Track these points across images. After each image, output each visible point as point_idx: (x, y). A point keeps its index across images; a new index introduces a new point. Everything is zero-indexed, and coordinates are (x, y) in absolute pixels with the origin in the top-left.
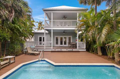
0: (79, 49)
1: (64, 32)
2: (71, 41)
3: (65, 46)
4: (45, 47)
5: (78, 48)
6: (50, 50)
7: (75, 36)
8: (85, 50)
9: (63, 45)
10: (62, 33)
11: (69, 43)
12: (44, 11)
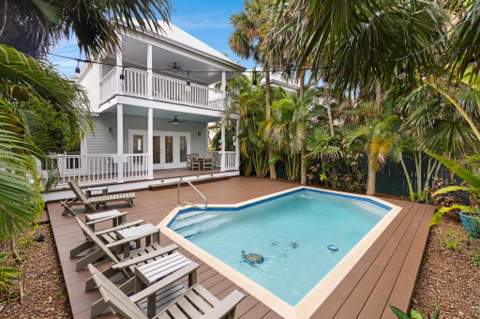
0: (227, 171)
1: (176, 120)
2: (189, 152)
3: (169, 166)
6: (146, 185)
7: (199, 134)
8: (238, 173)
9: (163, 165)
11: (183, 156)
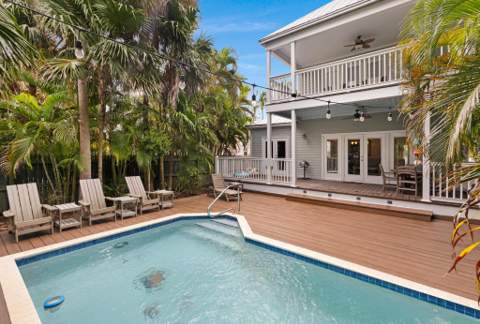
0: (435, 204)
4: (269, 177)
5: (426, 197)
6: (286, 192)
9: (364, 177)
10: (350, 117)
12: (267, 44)
